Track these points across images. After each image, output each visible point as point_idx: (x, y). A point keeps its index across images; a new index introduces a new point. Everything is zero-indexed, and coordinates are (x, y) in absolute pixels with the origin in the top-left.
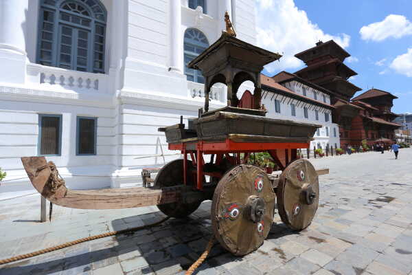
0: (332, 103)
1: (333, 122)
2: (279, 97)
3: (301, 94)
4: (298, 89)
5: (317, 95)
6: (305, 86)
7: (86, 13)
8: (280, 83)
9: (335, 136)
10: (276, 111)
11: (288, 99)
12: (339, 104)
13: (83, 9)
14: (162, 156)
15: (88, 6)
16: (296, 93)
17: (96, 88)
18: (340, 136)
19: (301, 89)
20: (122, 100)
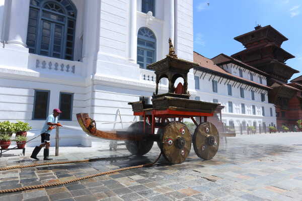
0: (268, 84)
1: (270, 102)
2: (217, 78)
3: (237, 75)
4: (234, 71)
5: (254, 77)
6: (242, 68)
7: (61, 11)
8: (218, 65)
9: (272, 115)
10: (214, 91)
11: (225, 80)
12: (275, 85)
13: (59, 8)
14: (121, 122)
15: (62, 6)
16: (233, 75)
17: (73, 72)
18: (277, 116)
19: (238, 71)
20: (95, 82)
